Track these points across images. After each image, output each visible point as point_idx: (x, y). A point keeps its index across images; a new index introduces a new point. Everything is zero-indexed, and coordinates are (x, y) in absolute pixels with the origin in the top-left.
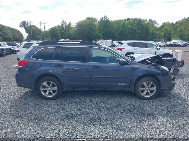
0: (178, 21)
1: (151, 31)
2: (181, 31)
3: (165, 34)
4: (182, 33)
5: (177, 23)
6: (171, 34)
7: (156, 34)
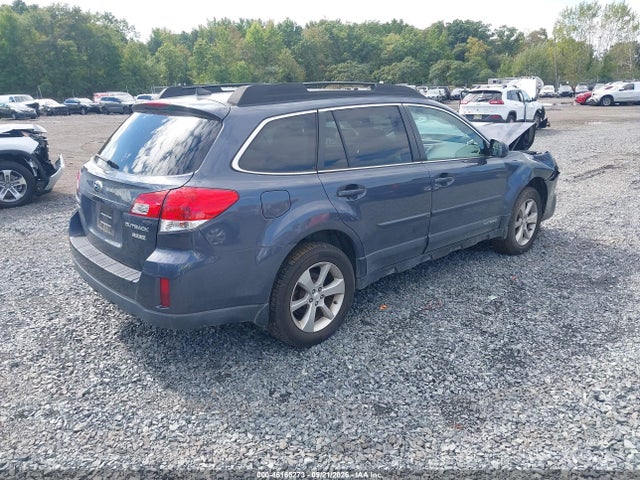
0: (198, 29)
1: (126, 56)
2: (217, 59)
3: (169, 68)
4: (223, 68)
5: (195, 34)
6: (187, 69)
7: (146, 68)
